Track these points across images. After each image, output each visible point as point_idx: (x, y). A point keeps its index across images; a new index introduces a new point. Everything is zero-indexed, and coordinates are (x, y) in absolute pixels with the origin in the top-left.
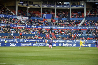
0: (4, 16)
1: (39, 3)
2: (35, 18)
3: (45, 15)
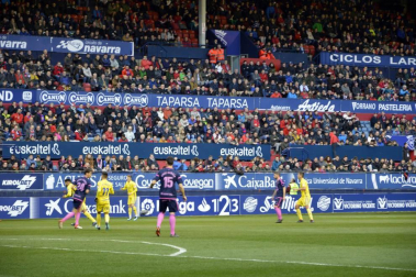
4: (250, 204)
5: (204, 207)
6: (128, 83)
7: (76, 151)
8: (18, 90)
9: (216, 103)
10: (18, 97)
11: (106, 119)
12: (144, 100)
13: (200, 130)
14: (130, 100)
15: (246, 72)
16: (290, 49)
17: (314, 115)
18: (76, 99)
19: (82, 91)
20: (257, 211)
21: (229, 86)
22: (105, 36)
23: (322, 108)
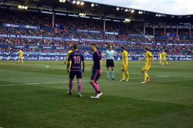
0: (134, 35)
1: (164, 24)
2: (160, 37)
3: (168, 34)
4: (62, 58)
5: (53, 59)
6: (38, 34)
7: (28, 47)
8: (16, 35)
9: (55, 38)
10: (16, 37)
11: (34, 42)
12: (41, 38)
13: (52, 44)
14: (38, 38)
15: (61, 33)
16: (70, 28)
17: (75, 41)
18: (28, 37)
19: (29, 36)
20: (63, 60)
21: (58, 35)
22: (34, 25)
23: (76, 40)
